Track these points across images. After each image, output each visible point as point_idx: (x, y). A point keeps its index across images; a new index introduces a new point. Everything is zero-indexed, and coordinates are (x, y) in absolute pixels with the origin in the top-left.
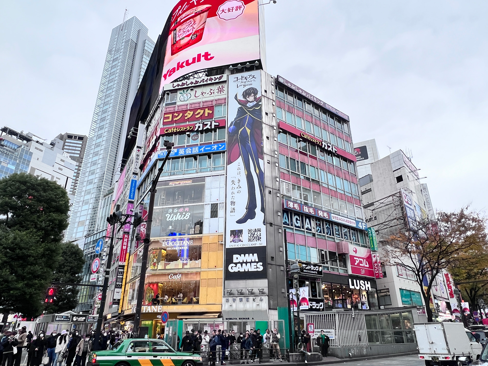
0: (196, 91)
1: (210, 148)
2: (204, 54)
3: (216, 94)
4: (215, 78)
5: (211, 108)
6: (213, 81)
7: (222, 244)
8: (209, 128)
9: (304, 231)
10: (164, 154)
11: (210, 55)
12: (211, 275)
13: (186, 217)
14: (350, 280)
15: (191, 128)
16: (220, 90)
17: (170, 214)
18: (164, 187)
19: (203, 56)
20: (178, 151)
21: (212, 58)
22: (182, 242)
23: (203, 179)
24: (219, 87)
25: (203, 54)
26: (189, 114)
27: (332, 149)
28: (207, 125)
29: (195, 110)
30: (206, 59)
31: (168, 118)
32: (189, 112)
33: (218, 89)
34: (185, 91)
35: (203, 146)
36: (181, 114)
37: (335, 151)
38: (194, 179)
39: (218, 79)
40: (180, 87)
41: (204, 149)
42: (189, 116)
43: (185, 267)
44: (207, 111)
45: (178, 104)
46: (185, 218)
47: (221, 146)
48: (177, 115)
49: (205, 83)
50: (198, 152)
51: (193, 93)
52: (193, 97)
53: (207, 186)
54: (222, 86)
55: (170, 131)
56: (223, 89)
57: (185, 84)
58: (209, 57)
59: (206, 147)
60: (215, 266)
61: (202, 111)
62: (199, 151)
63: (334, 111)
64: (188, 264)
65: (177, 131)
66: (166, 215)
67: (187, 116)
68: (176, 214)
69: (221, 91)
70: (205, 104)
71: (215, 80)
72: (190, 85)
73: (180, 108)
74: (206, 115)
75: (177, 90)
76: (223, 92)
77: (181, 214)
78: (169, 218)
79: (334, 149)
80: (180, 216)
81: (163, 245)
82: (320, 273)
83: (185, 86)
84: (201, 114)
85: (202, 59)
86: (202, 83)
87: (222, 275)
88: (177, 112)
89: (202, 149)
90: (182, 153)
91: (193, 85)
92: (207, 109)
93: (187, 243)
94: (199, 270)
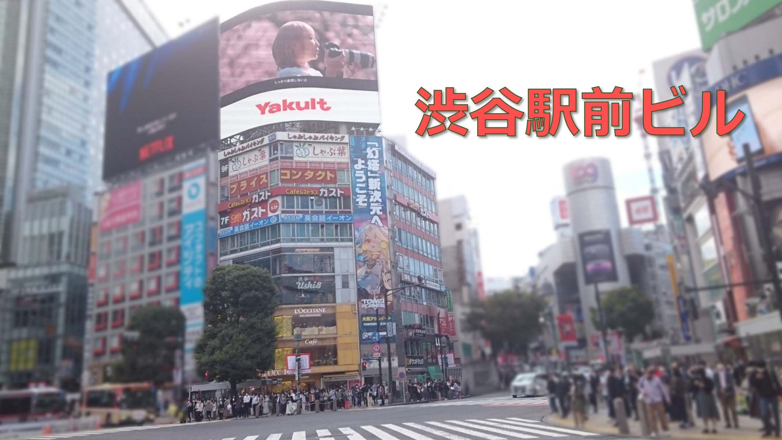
0: (314, 148)
1: (337, 218)
2: (319, 100)
3: (337, 155)
4: (336, 137)
5: (333, 171)
6: (334, 141)
7: (356, 313)
8: (335, 195)
9: (411, 299)
10: (288, 218)
11: (326, 103)
12: (348, 340)
13: (317, 285)
14: (436, 338)
15: (315, 192)
16: (340, 151)
17: (301, 282)
18: (291, 253)
19: (318, 103)
20: (304, 217)
21: (328, 109)
22: (314, 309)
23: (331, 249)
24: (340, 148)
25: (317, 100)
26: (310, 175)
27: (426, 214)
28: (332, 191)
29: (316, 171)
30: (322, 108)
31: (285, 174)
32: (309, 172)
33: (339, 150)
34: (302, 144)
35: (330, 215)
36: (300, 173)
37: (428, 216)
38: (322, 249)
39: (339, 140)
40: (296, 140)
41: (331, 218)
42: (310, 176)
43: (321, 333)
44: (329, 175)
45: (296, 159)
46: (316, 287)
47: (348, 217)
48: (295, 172)
49: (326, 141)
50: (325, 220)
51: (311, 149)
52: (311, 154)
53: (336, 257)
54: (343, 147)
55: (292, 192)
56: (344, 151)
57: (302, 136)
58: (325, 106)
59: (333, 217)
60: (350, 333)
61: (324, 173)
62: (327, 220)
63: (427, 171)
64: (324, 330)
65: (300, 193)
66: (297, 283)
67: (307, 176)
68: (307, 282)
69: (342, 153)
70: (326, 165)
71: (336, 140)
72: (308, 140)
73: (298, 164)
74: (329, 179)
75: (292, 142)
76: (344, 155)
77: (312, 282)
78: (300, 286)
79: (427, 214)
80: (311, 285)
81: (295, 313)
82: (424, 335)
83: (303, 140)
84: (323, 176)
85: (318, 106)
86: (322, 140)
87: (357, 340)
88: (295, 169)
89: (330, 218)
90: (308, 219)
91: (312, 140)
92: (328, 172)
93: (320, 311)
94: (336, 336)
